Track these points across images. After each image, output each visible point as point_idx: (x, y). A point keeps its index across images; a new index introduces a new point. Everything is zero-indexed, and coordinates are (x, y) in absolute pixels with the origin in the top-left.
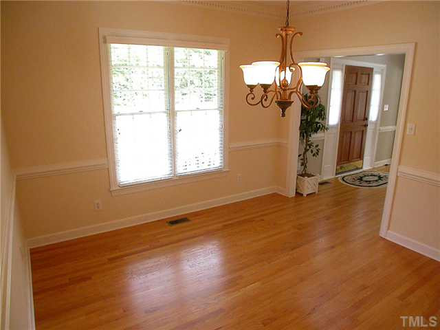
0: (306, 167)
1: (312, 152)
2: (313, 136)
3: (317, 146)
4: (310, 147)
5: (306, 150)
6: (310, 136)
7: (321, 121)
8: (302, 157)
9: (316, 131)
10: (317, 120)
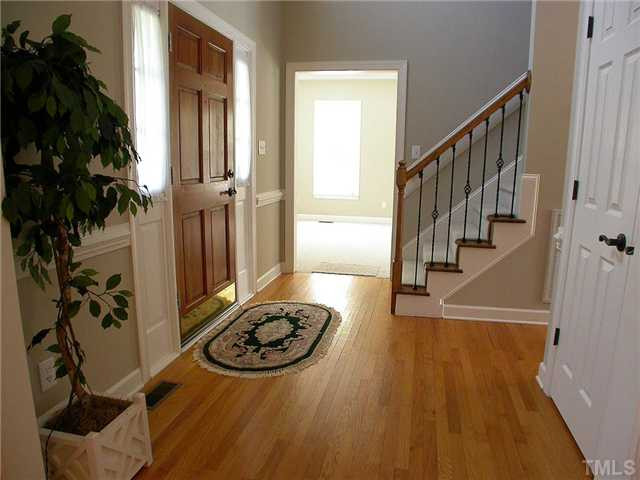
0: (79, 377)
1: (95, 309)
2: (87, 239)
3: (114, 281)
4: (83, 291)
5: (68, 309)
6: (76, 239)
7: (109, 171)
8: (52, 339)
9: (98, 218)
10: (95, 166)
